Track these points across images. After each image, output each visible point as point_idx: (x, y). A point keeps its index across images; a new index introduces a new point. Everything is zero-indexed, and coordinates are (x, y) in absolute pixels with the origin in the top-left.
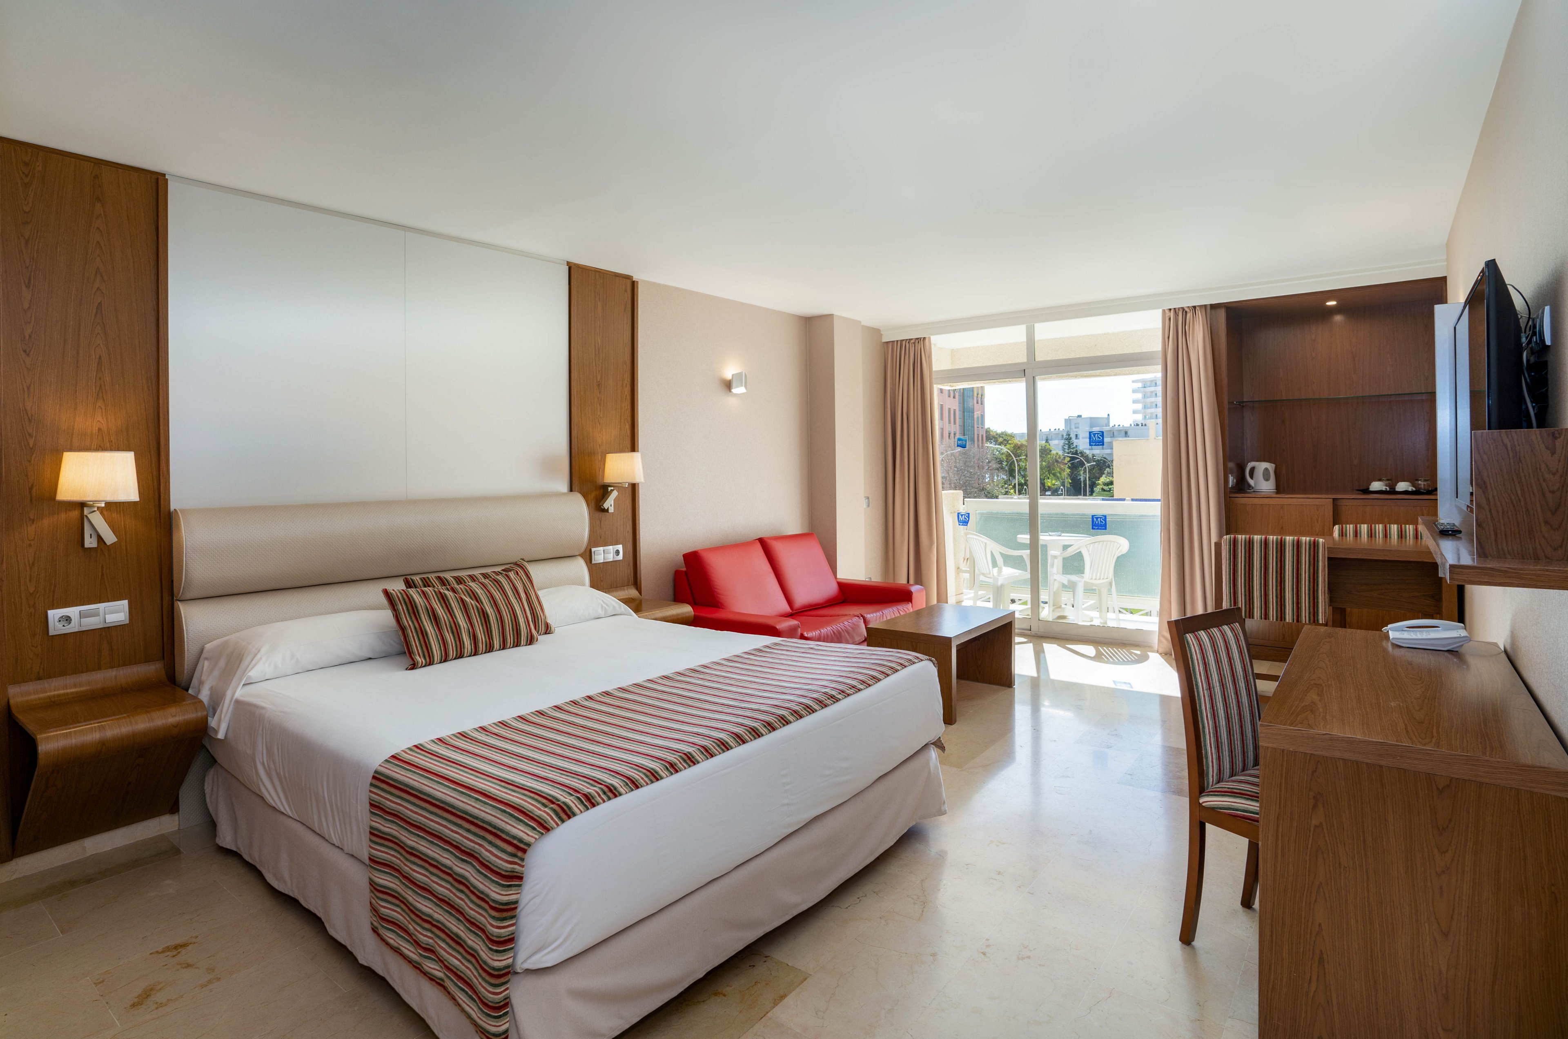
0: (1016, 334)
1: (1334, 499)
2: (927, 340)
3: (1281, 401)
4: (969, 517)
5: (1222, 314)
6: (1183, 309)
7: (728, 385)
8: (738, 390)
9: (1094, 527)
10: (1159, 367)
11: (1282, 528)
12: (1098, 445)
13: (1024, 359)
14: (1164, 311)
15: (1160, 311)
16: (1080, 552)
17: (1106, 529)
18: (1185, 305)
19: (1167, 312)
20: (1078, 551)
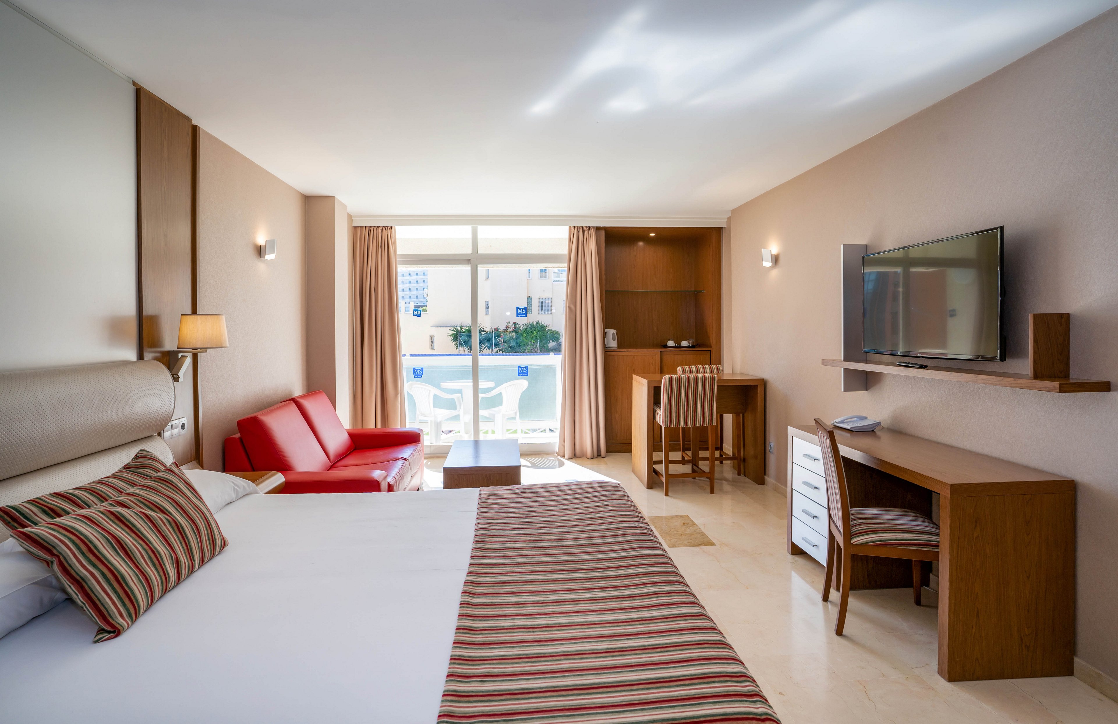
0: (464, 232)
1: (661, 351)
2: (393, 229)
3: (618, 291)
4: (422, 371)
5: (603, 233)
6: (583, 227)
7: (260, 251)
8: (269, 257)
9: (519, 374)
10: (566, 265)
11: (634, 370)
12: (523, 316)
13: (469, 251)
14: (570, 228)
15: (567, 228)
16: (501, 392)
17: (527, 375)
18: (584, 225)
19: (572, 228)
20: (500, 392)
